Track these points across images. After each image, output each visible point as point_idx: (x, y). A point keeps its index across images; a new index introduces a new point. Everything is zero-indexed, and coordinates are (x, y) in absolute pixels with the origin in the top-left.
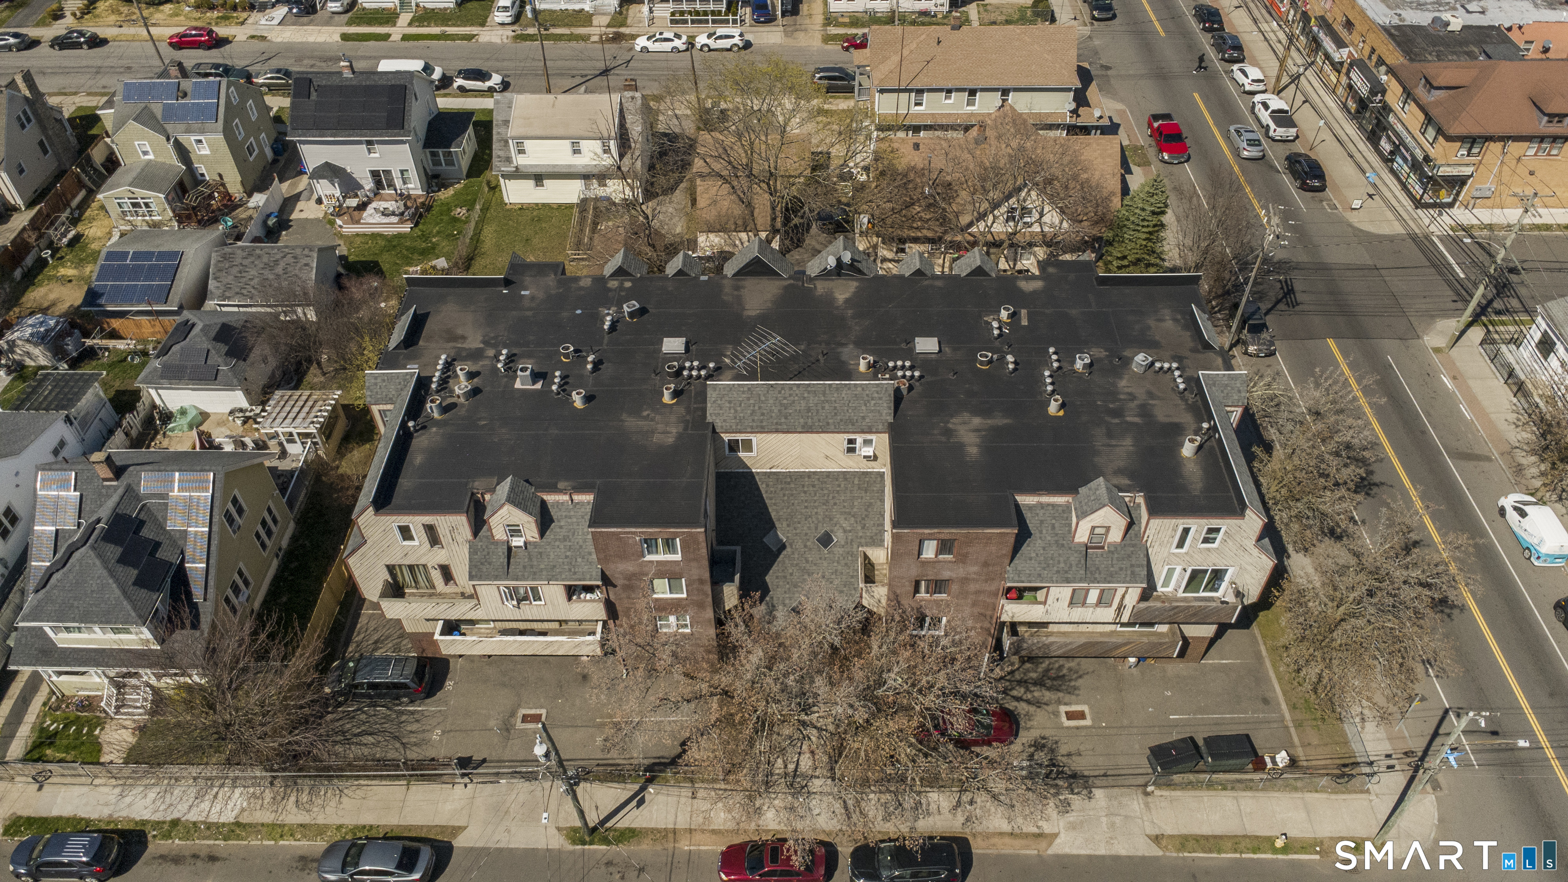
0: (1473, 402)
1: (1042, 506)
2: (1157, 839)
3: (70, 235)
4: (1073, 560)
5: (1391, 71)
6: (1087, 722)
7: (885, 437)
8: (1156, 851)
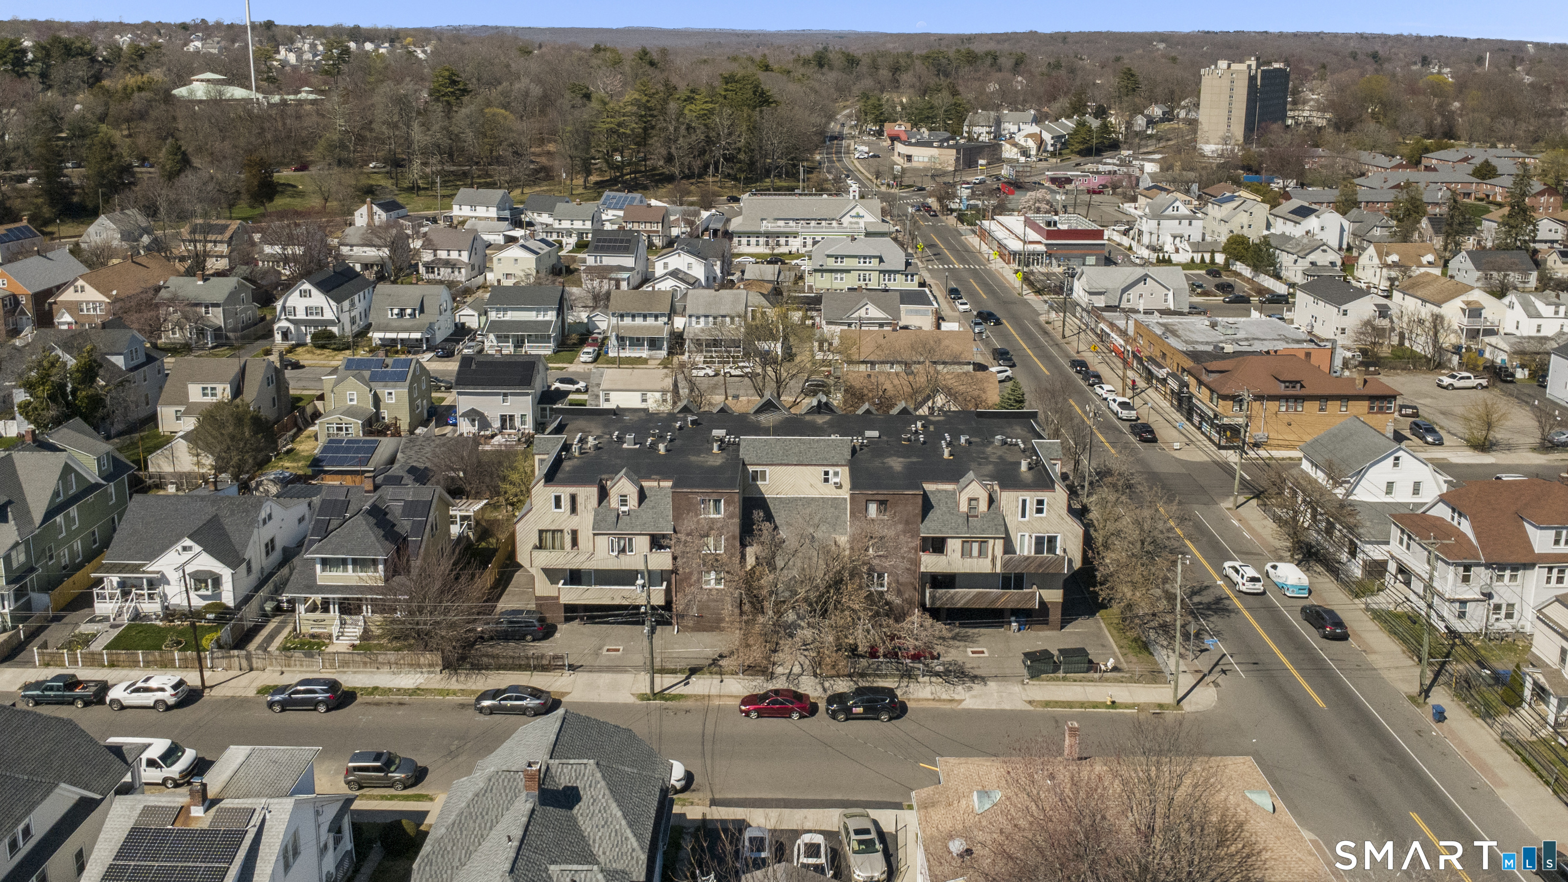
0: (1251, 530)
1: (939, 491)
2: (1030, 702)
3: (289, 447)
4: (960, 521)
5: (1190, 373)
6: (986, 655)
7: (847, 469)
8: (1030, 708)
